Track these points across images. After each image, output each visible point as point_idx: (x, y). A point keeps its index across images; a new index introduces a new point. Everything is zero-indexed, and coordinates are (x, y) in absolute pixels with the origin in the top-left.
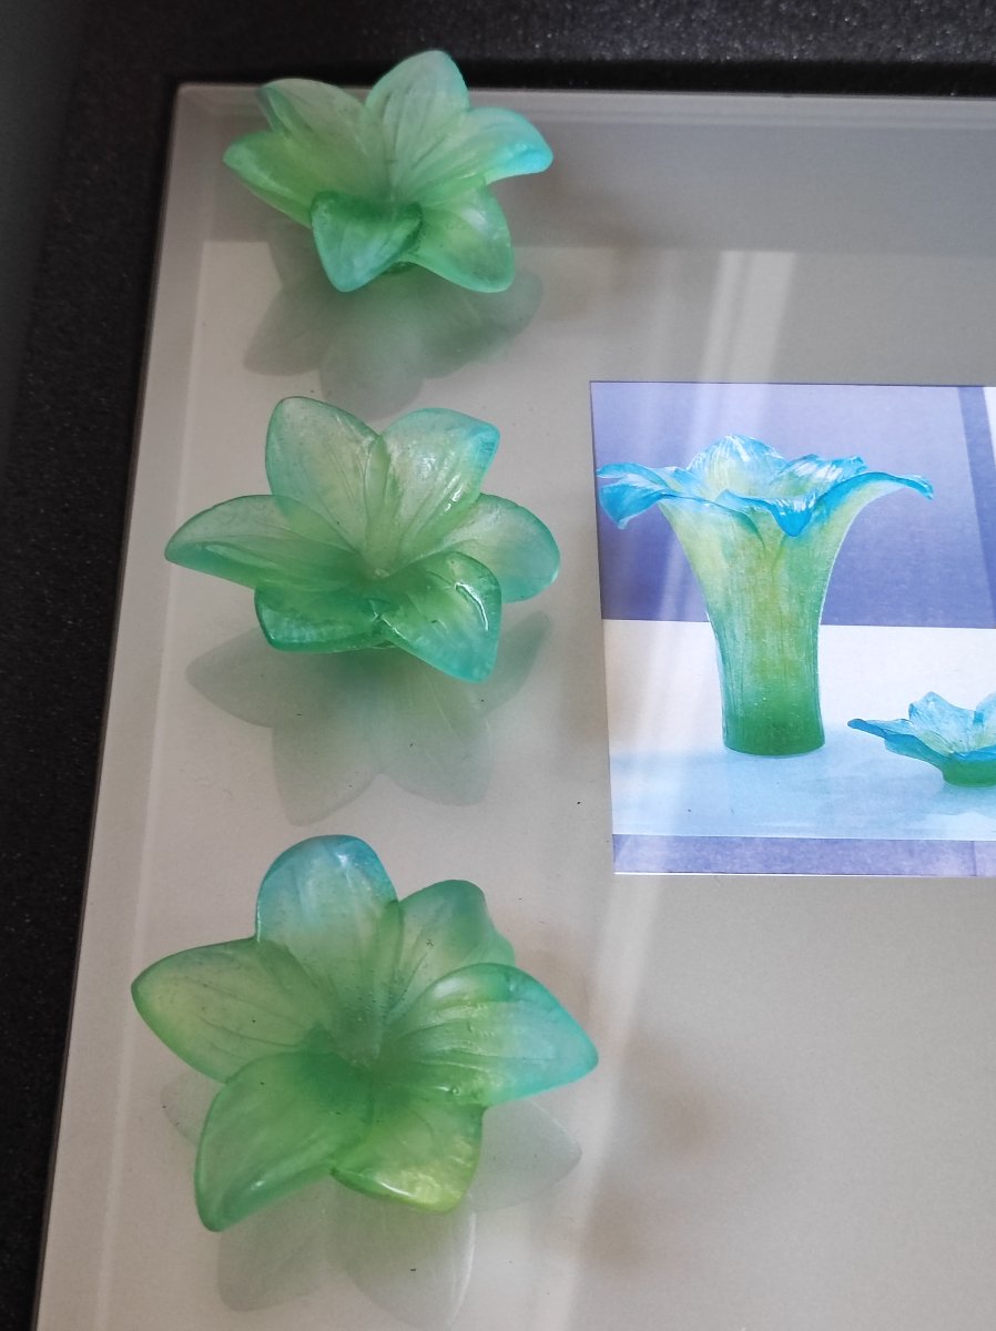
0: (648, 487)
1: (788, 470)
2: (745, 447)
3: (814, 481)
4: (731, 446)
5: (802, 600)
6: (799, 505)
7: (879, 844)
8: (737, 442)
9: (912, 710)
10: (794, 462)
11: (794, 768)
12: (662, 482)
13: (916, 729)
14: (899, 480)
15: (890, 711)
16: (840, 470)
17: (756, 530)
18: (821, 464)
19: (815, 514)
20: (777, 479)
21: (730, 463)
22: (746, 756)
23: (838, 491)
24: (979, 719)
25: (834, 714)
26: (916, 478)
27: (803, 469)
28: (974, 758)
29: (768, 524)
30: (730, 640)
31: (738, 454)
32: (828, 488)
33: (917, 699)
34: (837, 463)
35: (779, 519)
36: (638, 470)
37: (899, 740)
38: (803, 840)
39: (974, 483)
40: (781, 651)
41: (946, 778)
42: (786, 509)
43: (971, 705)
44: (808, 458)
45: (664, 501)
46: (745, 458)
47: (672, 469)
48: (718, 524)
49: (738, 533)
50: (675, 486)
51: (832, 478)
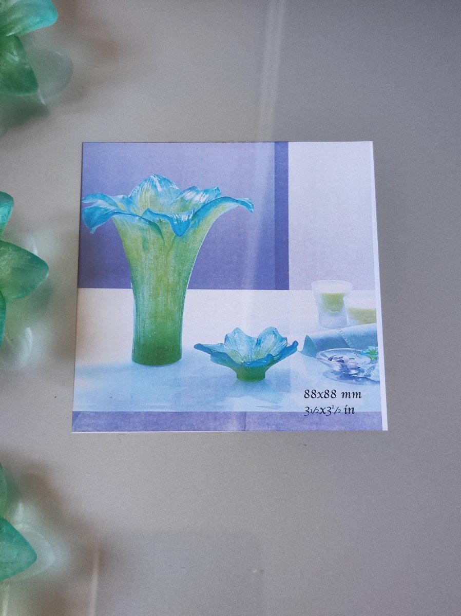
0: (108, 208)
1: (181, 196)
2: (160, 182)
3: (194, 202)
4: (153, 182)
5: (180, 275)
6: (184, 218)
7: (201, 414)
8: (156, 179)
9: (227, 338)
10: (184, 191)
11: (164, 372)
12: (115, 205)
13: (227, 349)
14: (237, 201)
15: (214, 340)
16: (207, 196)
17: (160, 233)
18: (198, 192)
19: (192, 223)
20: (176, 202)
21: (152, 192)
22: (142, 366)
23: (205, 208)
24: (259, 342)
25: (187, 343)
26: (246, 200)
27: (189, 195)
28: (254, 365)
29: (167, 229)
30: (141, 299)
31: (156, 187)
32: (200, 207)
33: (229, 331)
34: (206, 191)
35: (173, 226)
36: (103, 197)
37: (218, 355)
38: (164, 413)
39: (276, 203)
40: (166, 305)
41: (238, 377)
42: (177, 220)
43: (255, 335)
44: (192, 189)
45: (115, 216)
46: (159, 189)
47: (121, 196)
48: (142, 229)
49: (152, 235)
50: (122, 207)
51: (203, 200)
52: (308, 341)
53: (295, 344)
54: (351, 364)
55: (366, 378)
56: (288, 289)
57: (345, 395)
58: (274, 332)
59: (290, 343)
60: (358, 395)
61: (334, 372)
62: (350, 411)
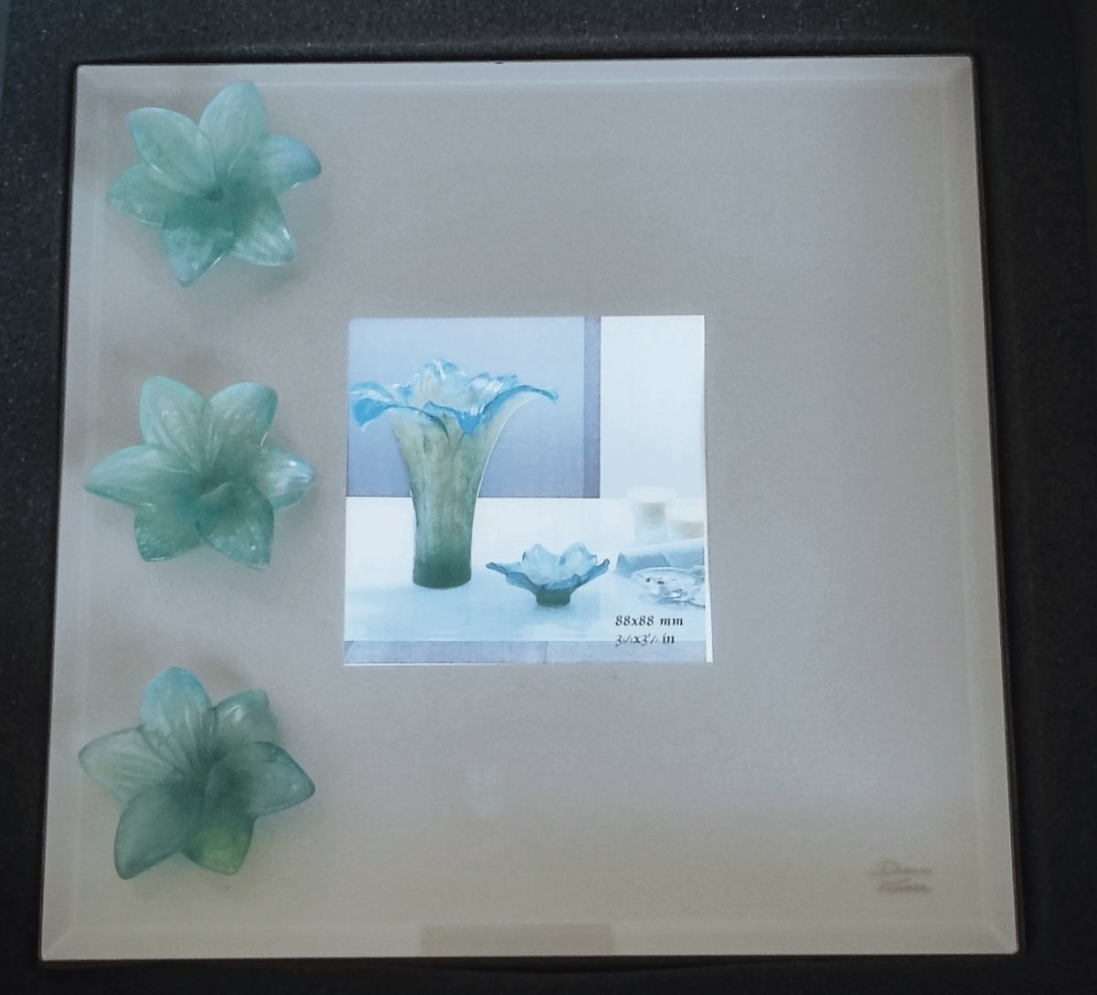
0: (381, 400)
1: (470, 385)
2: (444, 369)
3: (485, 392)
4: (435, 368)
5: (468, 479)
6: (474, 411)
7: (494, 643)
8: (439, 365)
9: (524, 556)
10: (473, 379)
11: (453, 595)
12: (390, 396)
13: (525, 569)
14: (538, 391)
15: (510, 558)
16: (501, 384)
17: (445, 429)
18: (490, 380)
19: (483, 417)
20: (464, 392)
21: (435, 380)
22: (426, 589)
23: (499, 399)
24: (563, 561)
25: (478, 561)
26: (549, 388)
27: (479, 384)
28: (557, 587)
29: (454, 425)
30: (422, 508)
31: (439, 373)
32: (493, 397)
33: (527, 548)
34: (500, 379)
35: (460, 420)
36: (376, 387)
37: (515, 576)
38: (451, 643)
39: (585, 392)
40: (452, 517)
41: (538, 601)
42: (465, 414)
43: (559, 552)
44: (483, 376)
45: (390, 410)
46: (443, 376)
47: (397, 386)
48: (422, 426)
49: (435, 433)
50: (398, 398)
51: (496, 390)
52: (621, 559)
53: (606, 562)
54: (671, 585)
55: (688, 602)
56: (598, 497)
57: (664, 622)
58: (583, 550)
59: (600, 562)
60: (680, 622)
61: (652, 595)
62: (669, 640)
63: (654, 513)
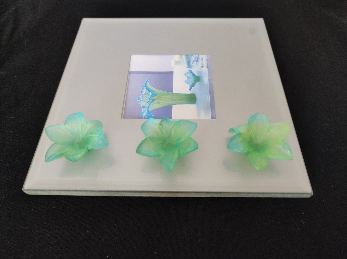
0: (146, 112)
3: (146, 92)
5: (168, 95)
6: (151, 94)
7: (210, 89)
8: (138, 101)
9: (188, 84)
10: (142, 94)
11: (198, 97)
13: (191, 84)
14: (146, 82)
15: (188, 86)
17: (155, 99)
19: (152, 92)
20: (145, 96)
21: (142, 102)
22: (196, 102)
24: (189, 77)
25: (189, 92)
26: (146, 80)
27: (144, 93)
29: (154, 98)
31: (140, 101)
33: (186, 83)
34: (143, 89)
35: (153, 96)
36: (143, 113)
37: (193, 85)
38: (210, 97)
40: (178, 97)
42: (151, 96)
43: (187, 78)
44: (142, 92)
45: (149, 110)
46: (141, 100)
47: (143, 109)
48: (154, 104)
49: (155, 101)
50: (146, 109)
51: (146, 90)
52: (188, 68)
53: (189, 70)
54: (194, 60)
55: (198, 57)
56: (173, 72)
57: (202, 61)
58: (186, 74)
59: (189, 71)
60: (202, 59)
61: (196, 63)
62: (207, 60)
63: (177, 62)
